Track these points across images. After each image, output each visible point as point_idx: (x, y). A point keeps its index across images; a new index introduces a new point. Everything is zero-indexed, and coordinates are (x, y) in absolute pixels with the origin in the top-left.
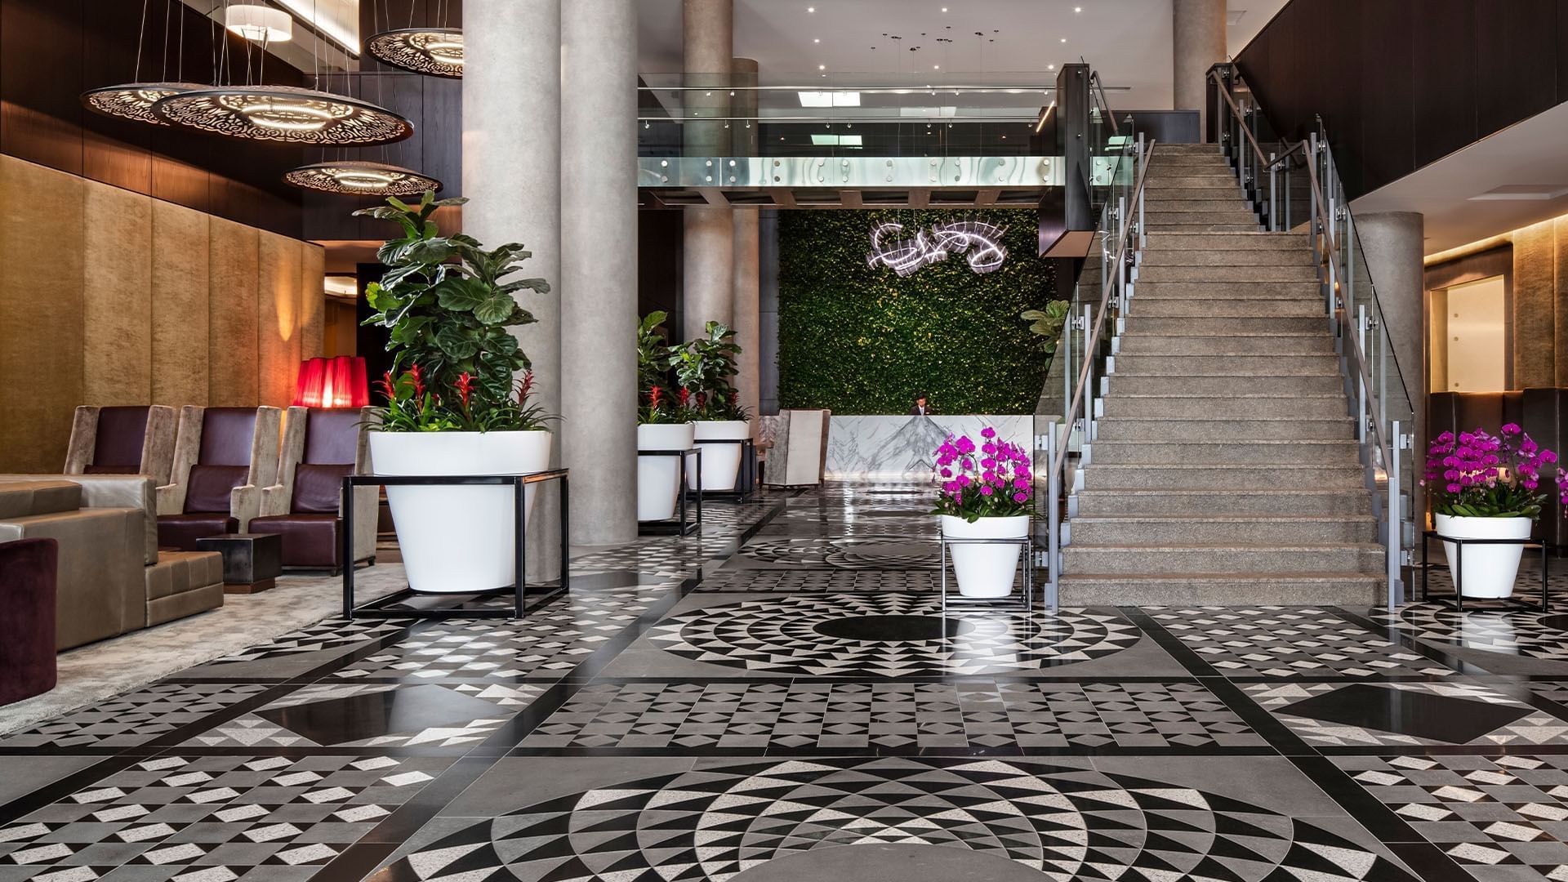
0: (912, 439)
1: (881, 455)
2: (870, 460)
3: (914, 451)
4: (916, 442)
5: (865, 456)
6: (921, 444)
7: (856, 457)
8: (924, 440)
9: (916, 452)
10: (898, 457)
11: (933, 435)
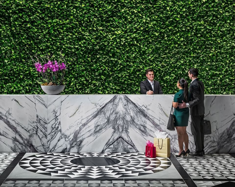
0: (112, 118)
1: (82, 133)
2: (72, 137)
3: (114, 128)
4: (116, 120)
5: (67, 133)
6: (120, 122)
7: (59, 134)
8: (123, 118)
9: (116, 130)
10: (98, 134)
11: (132, 114)
